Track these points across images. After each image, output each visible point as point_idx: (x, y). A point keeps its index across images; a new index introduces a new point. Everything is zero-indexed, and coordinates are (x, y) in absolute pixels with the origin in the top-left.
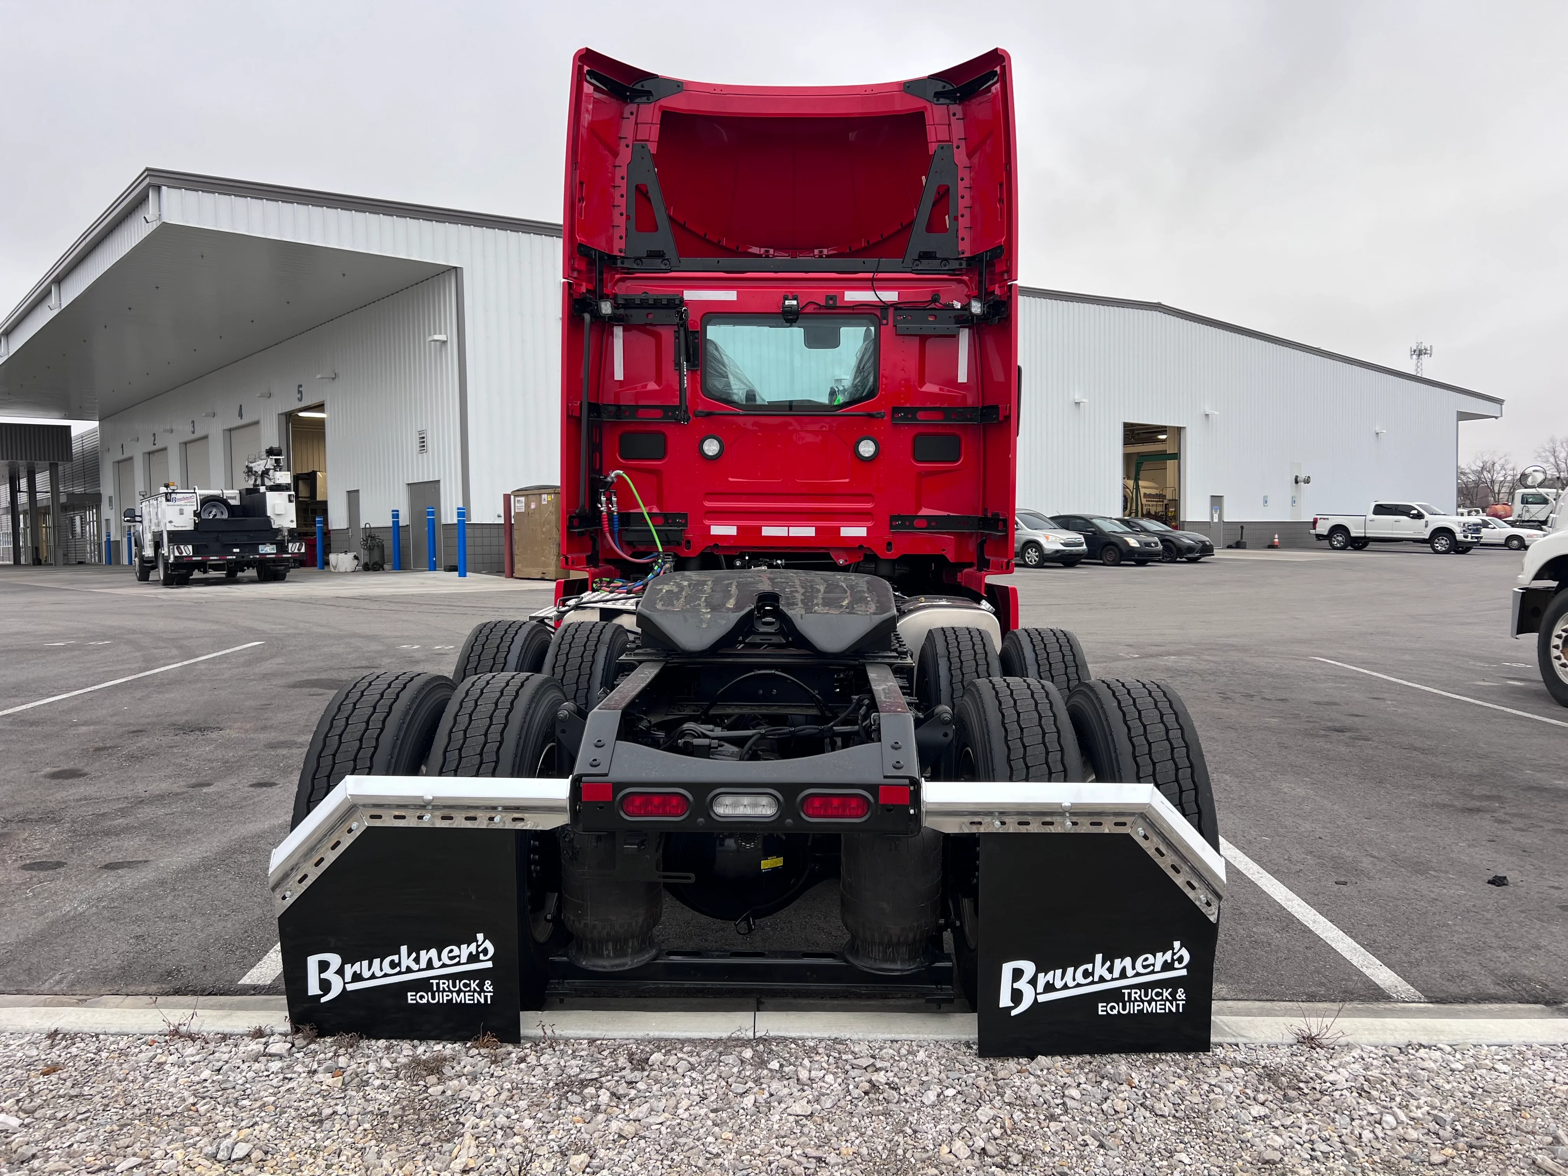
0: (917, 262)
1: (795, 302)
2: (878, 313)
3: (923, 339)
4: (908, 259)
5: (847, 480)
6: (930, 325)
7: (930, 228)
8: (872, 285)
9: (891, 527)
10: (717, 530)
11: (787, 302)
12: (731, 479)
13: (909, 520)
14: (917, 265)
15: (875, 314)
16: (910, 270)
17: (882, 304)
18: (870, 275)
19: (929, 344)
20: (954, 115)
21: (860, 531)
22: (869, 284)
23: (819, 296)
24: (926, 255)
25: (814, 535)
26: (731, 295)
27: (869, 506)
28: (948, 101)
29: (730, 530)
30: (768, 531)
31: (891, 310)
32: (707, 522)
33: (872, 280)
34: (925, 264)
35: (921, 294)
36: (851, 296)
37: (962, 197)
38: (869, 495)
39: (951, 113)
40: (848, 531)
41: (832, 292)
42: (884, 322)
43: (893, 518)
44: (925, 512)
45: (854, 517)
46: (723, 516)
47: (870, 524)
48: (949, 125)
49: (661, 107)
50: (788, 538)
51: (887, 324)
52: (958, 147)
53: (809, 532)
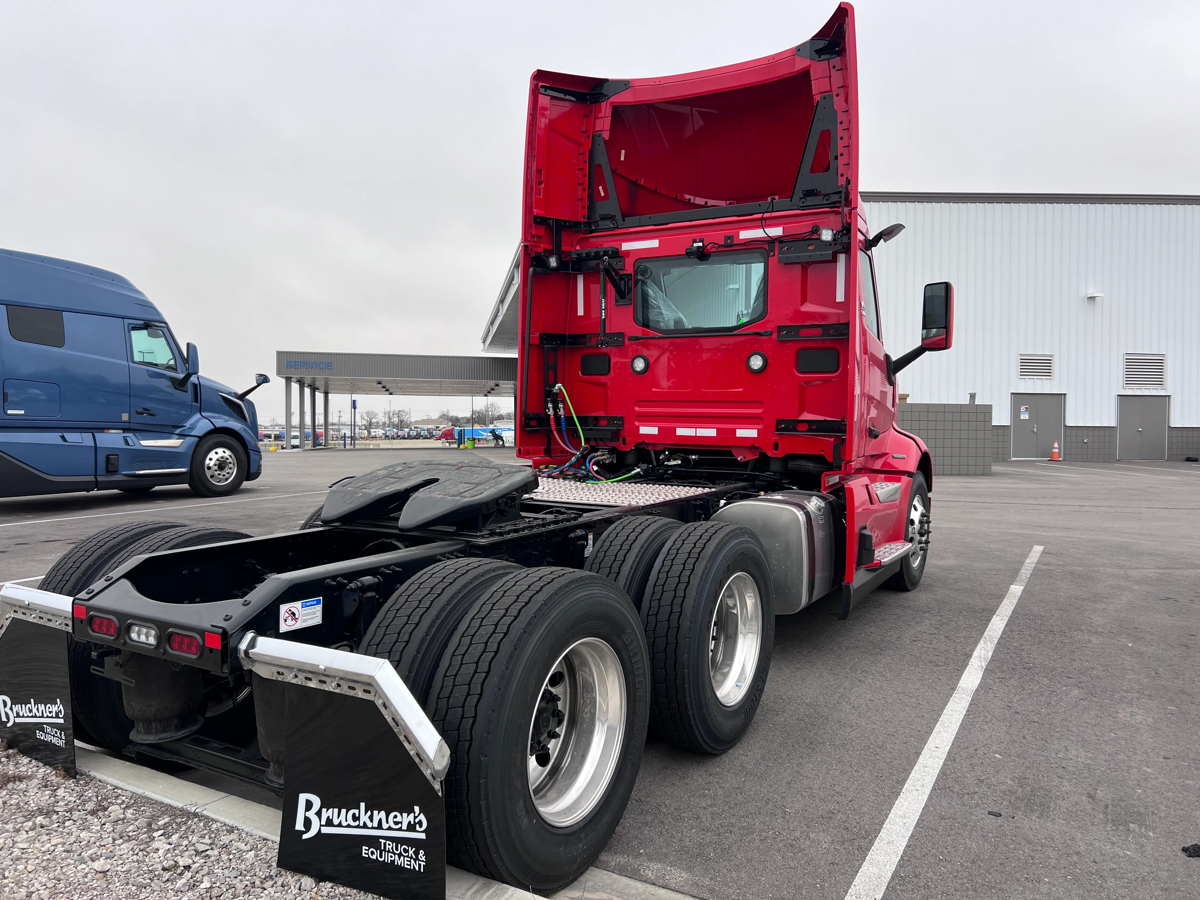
0: (803, 200)
1: (701, 244)
2: (766, 247)
3: (805, 266)
4: (796, 198)
5: (741, 390)
6: (810, 252)
7: (814, 170)
8: (763, 223)
9: (778, 430)
10: (644, 430)
11: (695, 245)
12: (654, 389)
13: (794, 424)
14: (803, 203)
15: (765, 249)
16: (796, 207)
17: (770, 239)
18: (760, 216)
19: (811, 270)
20: (834, 67)
21: (752, 433)
22: (759, 223)
23: (718, 237)
24: (809, 193)
25: (715, 435)
26: (654, 243)
27: (759, 411)
28: (828, 56)
29: (653, 430)
30: (681, 432)
31: (777, 244)
32: (637, 423)
33: (762, 219)
34: (810, 201)
35: (802, 227)
36: (745, 235)
37: (842, 139)
38: (761, 402)
39: (831, 67)
40: (742, 433)
41: (728, 233)
42: (772, 254)
43: (779, 422)
44: (806, 416)
45: (747, 421)
46: (649, 419)
47: (760, 427)
48: (830, 77)
49: (611, 103)
50: (696, 438)
51: (774, 255)
52: (837, 95)
53: (711, 432)
